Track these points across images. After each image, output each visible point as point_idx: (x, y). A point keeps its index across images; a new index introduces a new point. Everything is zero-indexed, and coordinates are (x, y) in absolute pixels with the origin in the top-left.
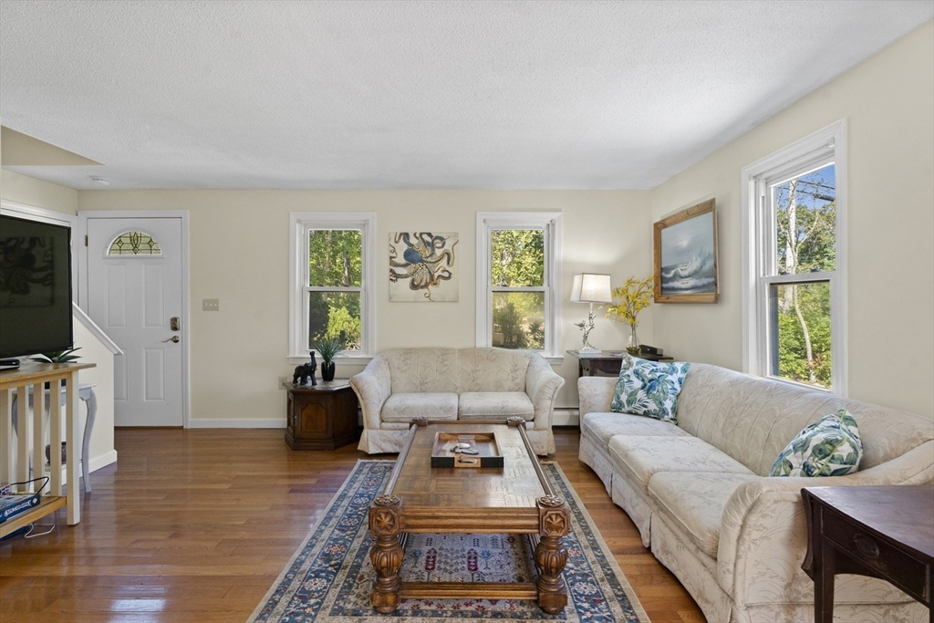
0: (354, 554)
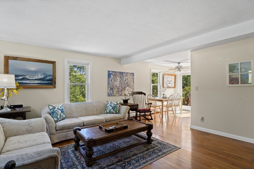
0: (144, 153)
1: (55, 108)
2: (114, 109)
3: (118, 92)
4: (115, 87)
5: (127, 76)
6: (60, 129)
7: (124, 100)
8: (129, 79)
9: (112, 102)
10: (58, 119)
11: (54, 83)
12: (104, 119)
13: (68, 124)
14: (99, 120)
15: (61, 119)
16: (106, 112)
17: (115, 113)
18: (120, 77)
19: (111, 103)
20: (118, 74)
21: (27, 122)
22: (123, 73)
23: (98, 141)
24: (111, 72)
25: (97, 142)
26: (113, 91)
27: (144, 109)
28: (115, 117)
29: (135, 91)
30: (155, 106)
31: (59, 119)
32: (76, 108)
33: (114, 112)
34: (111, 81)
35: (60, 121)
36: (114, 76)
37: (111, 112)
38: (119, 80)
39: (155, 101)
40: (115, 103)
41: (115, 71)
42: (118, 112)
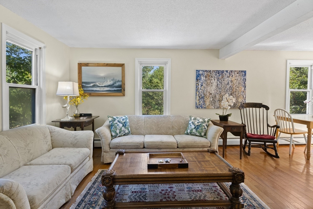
1: (115, 121)
2: (197, 129)
3: (213, 102)
4: (208, 94)
5: (231, 76)
6: (114, 147)
7: (220, 117)
8: (235, 82)
9: (197, 118)
10: (117, 134)
11: (123, 90)
12: (175, 143)
13: (124, 143)
14: (166, 142)
15: (123, 135)
16: (186, 132)
17: (199, 136)
18: (218, 79)
19: (195, 119)
20: (214, 74)
21: (74, 134)
22: (223, 72)
23: (120, 180)
24: (201, 72)
25: (118, 180)
26: (204, 101)
27: (263, 135)
28: (195, 142)
29: (248, 101)
30: (292, 132)
31: (119, 135)
32: (145, 123)
33: (198, 134)
34: (202, 85)
35: (119, 136)
36: (206, 77)
37: (193, 134)
38: (215, 84)
39: (290, 123)
40: (201, 120)
41: (207, 69)
42: (203, 134)
